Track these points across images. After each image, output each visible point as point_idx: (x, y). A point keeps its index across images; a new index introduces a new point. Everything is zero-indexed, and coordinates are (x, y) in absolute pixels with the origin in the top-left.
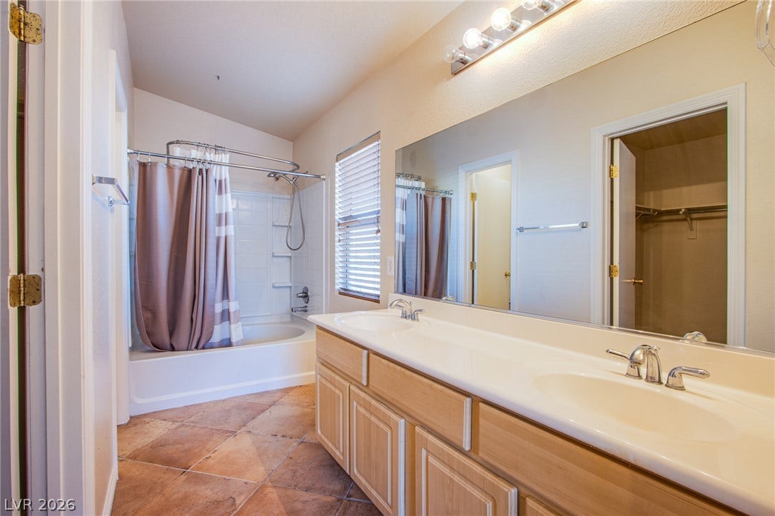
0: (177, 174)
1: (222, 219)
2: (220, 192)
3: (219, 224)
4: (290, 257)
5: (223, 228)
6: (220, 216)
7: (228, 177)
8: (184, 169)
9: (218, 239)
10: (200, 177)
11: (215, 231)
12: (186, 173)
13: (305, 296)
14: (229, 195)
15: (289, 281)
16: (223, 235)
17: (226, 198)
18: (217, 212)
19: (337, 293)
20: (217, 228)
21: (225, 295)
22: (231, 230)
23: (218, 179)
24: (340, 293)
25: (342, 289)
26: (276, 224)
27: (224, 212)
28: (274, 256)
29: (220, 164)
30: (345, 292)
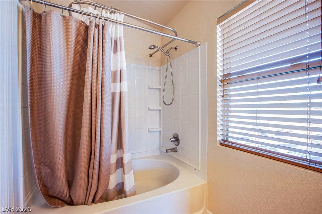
0: (74, 27)
1: (116, 76)
2: (115, 51)
3: (114, 81)
4: (160, 110)
5: (118, 84)
6: (115, 74)
7: (122, 36)
8: (81, 23)
9: (113, 95)
10: (97, 30)
11: (110, 88)
12: (83, 28)
13: (176, 139)
14: (123, 53)
15: (158, 127)
16: (118, 91)
17: (121, 55)
18: (113, 69)
19: (218, 144)
20: (112, 84)
21: (120, 145)
22: (125, 86)
23: (113, 37)
24: (221, 144)
25: (223, 140)
26: (151, 87)
27: (119, 69)
28: (149, 110)
29: (115, 22)
30: (225, 144)
